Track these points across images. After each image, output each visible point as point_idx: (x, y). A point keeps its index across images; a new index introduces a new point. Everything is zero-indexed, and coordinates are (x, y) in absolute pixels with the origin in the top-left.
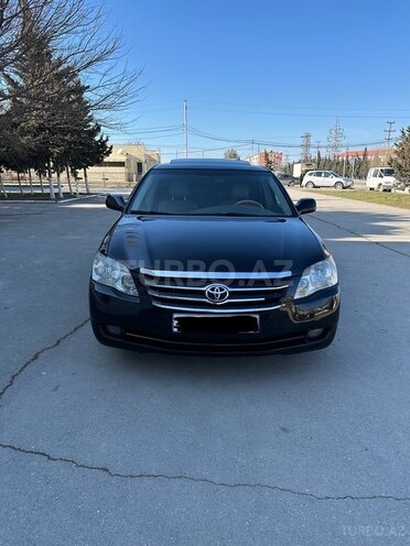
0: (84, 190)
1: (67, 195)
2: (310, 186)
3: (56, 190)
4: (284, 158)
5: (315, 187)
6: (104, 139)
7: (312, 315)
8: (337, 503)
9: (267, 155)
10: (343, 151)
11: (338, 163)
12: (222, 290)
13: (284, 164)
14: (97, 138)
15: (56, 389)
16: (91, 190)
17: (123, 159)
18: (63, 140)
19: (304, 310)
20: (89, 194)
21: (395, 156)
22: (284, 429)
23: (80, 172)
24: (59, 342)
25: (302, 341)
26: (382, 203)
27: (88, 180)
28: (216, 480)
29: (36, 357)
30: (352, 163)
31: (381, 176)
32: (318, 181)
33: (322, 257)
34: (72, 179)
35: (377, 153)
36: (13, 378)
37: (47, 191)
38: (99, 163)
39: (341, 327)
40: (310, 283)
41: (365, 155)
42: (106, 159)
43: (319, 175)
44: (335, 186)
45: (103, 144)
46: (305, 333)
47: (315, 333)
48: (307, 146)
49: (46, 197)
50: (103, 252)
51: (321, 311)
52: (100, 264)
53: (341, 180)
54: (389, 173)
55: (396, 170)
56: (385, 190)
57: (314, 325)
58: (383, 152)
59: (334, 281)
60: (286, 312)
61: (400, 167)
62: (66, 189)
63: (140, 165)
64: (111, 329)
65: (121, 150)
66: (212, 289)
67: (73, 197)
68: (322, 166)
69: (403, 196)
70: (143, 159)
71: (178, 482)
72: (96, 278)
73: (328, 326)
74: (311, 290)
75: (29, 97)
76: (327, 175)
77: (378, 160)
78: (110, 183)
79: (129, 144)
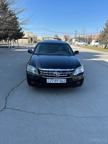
0: (17, 45)
1: (13, 47)
2: (77, 45)
3: (10, 45)
4: (70, 37)
5: (78, 45)
6: (23, 32)
7: (78, 79)
8: (83, 118)
9: (66, 36)
10: (85, 35)
11: (84, 39)
12: (58, 73)
13: (70, 38)
14: (21, 32)
15: (19, 96)
16: (19, 45)
17: (27, 37)
18: (12, 32)
19: (76, 78)
20: (18, 46)
21: (98, 37)
22: (72, 104)
23: (16, 41)
24: (18, 85)
25: (76, 85)
26: (95, 50)
27: (18, 42)
28: (58, 114)
29: (13, 89)
30: (88, 39)
31: (95, 42)
32: (79, 43)
33: (80, 65)
34: (14, 42)
35: (94, 36)
36: (9, 94)
37: (7, 46)
38: (21, 38)
39: (84, 81)
40: (77, 71)
41: (91, 37)
42: (23, 37)
43: (79, 42)
44: (83, 45)
45: (22, 33)
46: (76, 83)
47: (78, 83)
48: (76, 34)
49: (7, 47)
50: (29, 64)
51: (80, 78)
52: (29, 67)
53: (85, 43)
54: (97, 42)
55: (99, 41)
56: (96, 46)
57: (79, 81)
58: (96, 36)
59: (83, 71)
60: (72, 78)
61: (100, 41)
62: (12, 45)
63: (32, 39)
64: (32, 82)
65: (27, 34)
66: (56, 73)
67: (15, 47)
68: (80, 39)
69: (101, 48)
70: (33, 37)
71: (50, 115)
72: (28, 70)
73: (82, 81)
74: (78, 73)
75: (3, 21)
76: (81, 42)
77: (94, 38)
78: (24, 43)
79: (29, 33)
